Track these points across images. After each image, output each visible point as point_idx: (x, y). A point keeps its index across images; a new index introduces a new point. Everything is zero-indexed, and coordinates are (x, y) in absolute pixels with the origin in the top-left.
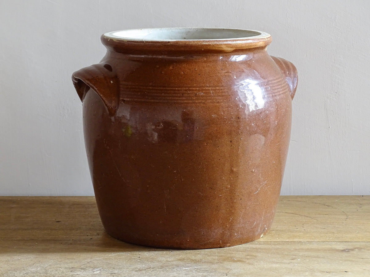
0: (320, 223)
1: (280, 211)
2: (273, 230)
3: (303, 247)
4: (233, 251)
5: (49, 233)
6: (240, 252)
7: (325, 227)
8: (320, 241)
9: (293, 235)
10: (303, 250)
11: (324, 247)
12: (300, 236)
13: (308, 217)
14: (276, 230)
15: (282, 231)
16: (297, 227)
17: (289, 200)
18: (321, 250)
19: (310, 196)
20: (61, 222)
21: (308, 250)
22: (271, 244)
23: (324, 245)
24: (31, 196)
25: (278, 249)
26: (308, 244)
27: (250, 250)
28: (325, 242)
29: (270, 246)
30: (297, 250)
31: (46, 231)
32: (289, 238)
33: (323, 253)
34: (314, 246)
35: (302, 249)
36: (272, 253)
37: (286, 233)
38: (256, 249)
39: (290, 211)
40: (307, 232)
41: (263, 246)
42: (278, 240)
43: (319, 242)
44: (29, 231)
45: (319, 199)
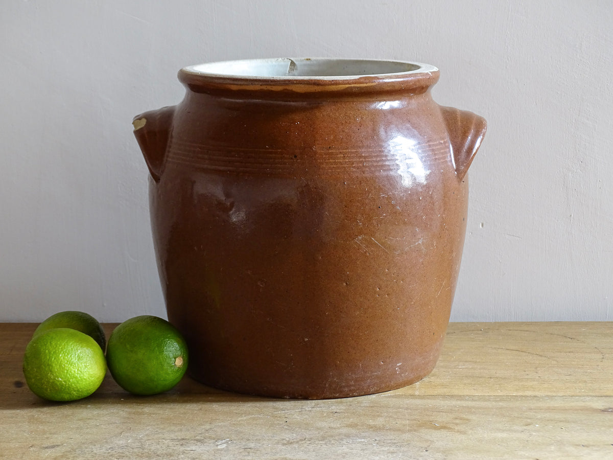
0: (562, 365)
1: (498, 347)
2: (491, 378)
3: (541, 404)
4: (433, 412)
6: (444, 414)
7: (571, 372)
8: (567, 395)
9: (522, 385)
10: (541, 410)
11: (573, 404)
12: (533, 386)
13: (542, 356)
14: (494, 378)
15: (505, 378)
16: (528, 373)
17: (509, 329)
18: (570, 409)
19: (541, 323)
21: (549, 409)
22: (490, 400)
23: (573, 402)
25: (502, 408)
26: (548, 401)
27: (459, 410)
28: (574, 397)
29: (488, 404)
30: (531, 409)
32: (517, 390)
33: (574, 415)
34: (558, 403)
36: (493, 415)
37: (511, 382)
38: (468, 407)
39: (513, 347)
40: (544, 381)
41: (478, 403)
42: (500, 394)
43: (564, 397)
45: (555, 327)
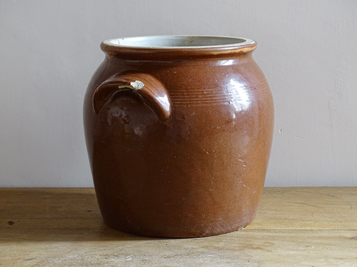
0: (327, 212)
1: (290, 201)
2: (286, 219)
3: (315, 235)
4: (252, 239)
5: (82, 222)
6: (259, 240)
7: (332, 216)
8: (330, 229)
9: (304, 223)
11: (334, 235)
12: (310, 224)
13: (316, 207)
14: (288, 219)
15: (294, 220)
16: (307, 216)
17: (296, 191)
18: (332, 238)
20: (92, 212)
21: (320, 238)
22: (285, 232)
23: (334, 233)
24: (62, 187)
25: (292, 237)
26: (319, 232)
27: (267, 238)
28: (334, 231)
29: (284, 235)
30: (310, 237)
31: (79, 220)
32: (301, 227)
33: (334, 241)
34: (325, 234)
35: (315, 237)
36: (287, 241)
37: (298, 222)
38: (273, 236)
39: (299, 202)
40: (317, 221)
41: (278, 234)
42: (291, 229)
44: (63, 220)
45: (323, 190)
